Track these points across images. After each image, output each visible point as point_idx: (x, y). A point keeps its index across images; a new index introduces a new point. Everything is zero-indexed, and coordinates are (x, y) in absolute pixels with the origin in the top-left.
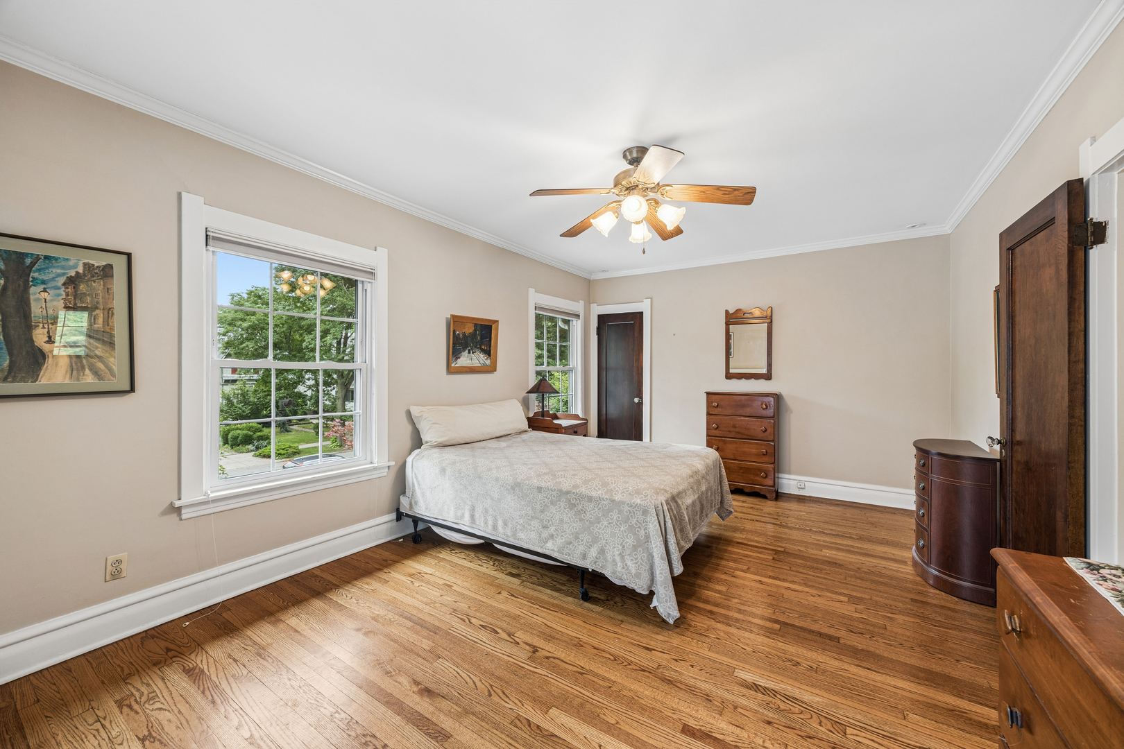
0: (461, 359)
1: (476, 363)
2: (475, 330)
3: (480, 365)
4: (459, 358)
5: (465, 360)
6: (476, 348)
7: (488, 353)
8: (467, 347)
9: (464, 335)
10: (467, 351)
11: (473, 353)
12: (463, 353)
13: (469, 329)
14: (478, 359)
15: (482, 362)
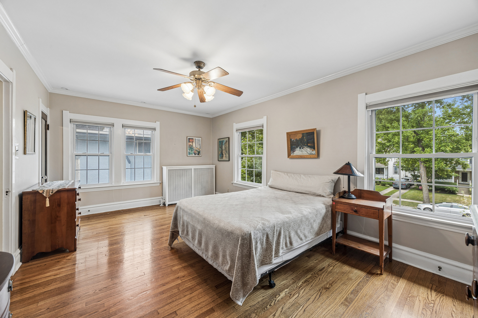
0: (296, 152)
1: (306, 153)
2: (303, 136)
3: (308, 154)
4: (295, 151)
5: (298, 152)
6: (304, 145)
7: (313, 147)
8: (299, 146)
9: (296, 140)
10: (299, 148)
11: (302, 148)
12: (297, 149)
13: (299, 137)
14: (307, 151)
15: (309, 153)
